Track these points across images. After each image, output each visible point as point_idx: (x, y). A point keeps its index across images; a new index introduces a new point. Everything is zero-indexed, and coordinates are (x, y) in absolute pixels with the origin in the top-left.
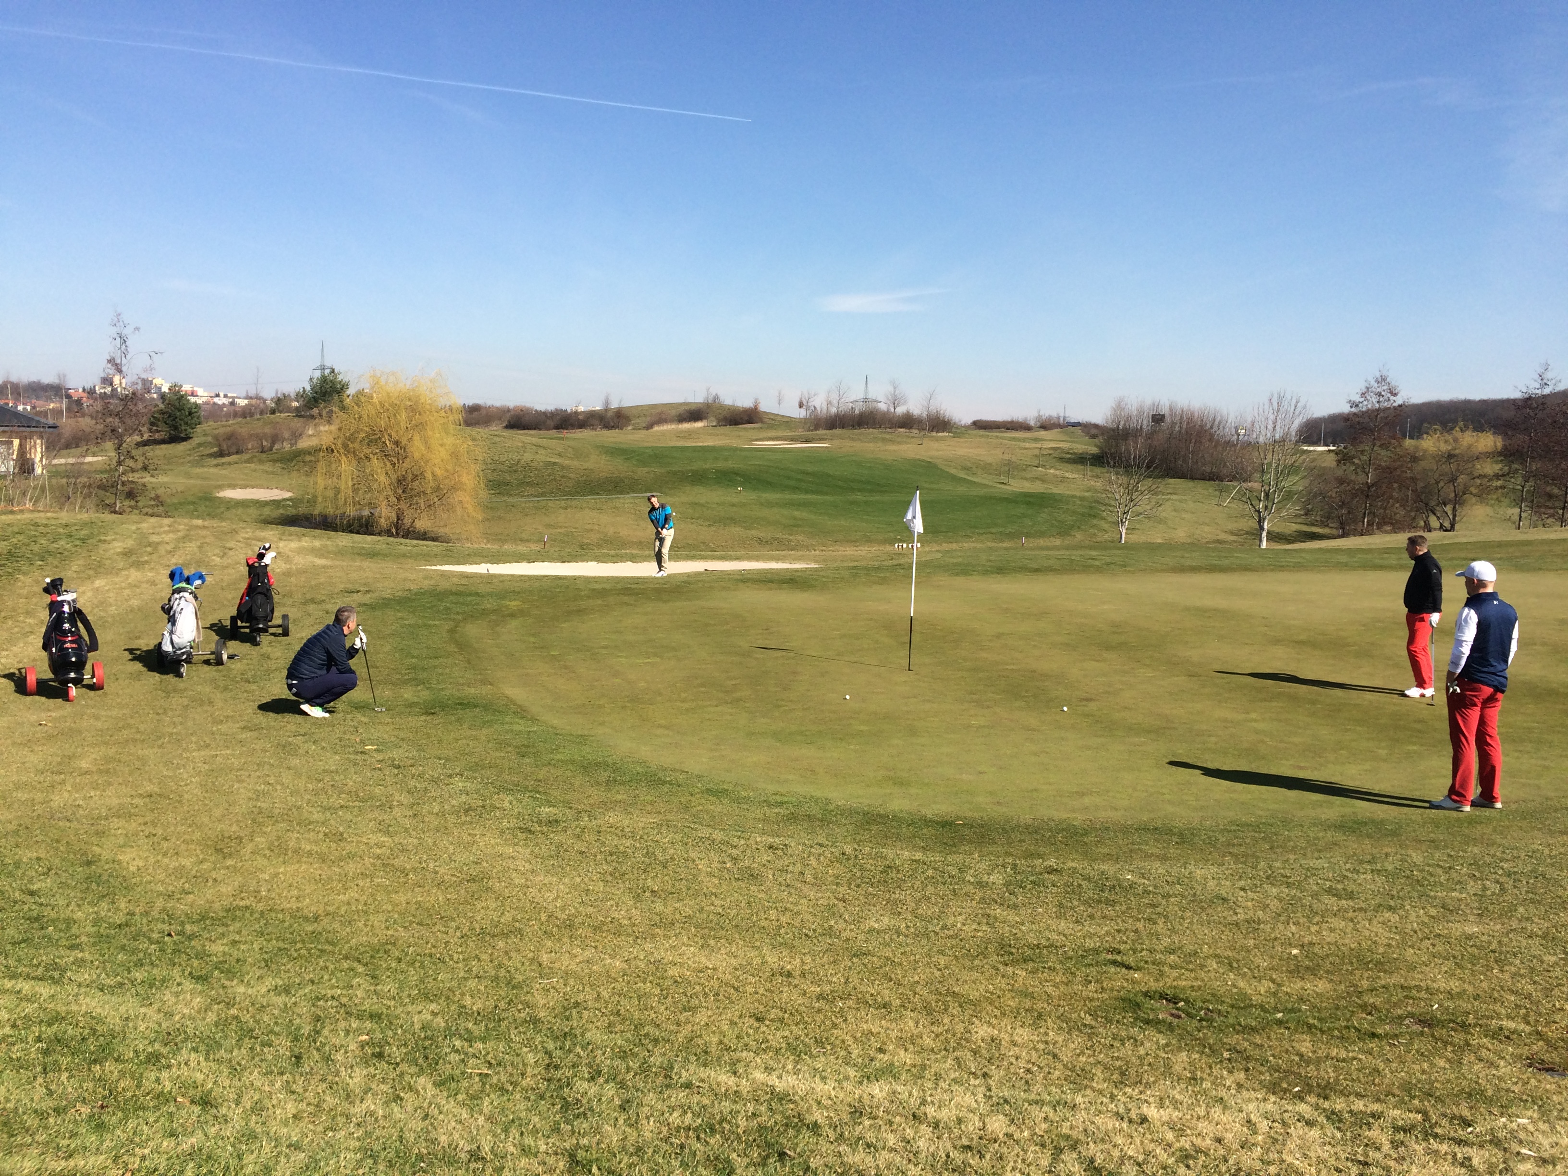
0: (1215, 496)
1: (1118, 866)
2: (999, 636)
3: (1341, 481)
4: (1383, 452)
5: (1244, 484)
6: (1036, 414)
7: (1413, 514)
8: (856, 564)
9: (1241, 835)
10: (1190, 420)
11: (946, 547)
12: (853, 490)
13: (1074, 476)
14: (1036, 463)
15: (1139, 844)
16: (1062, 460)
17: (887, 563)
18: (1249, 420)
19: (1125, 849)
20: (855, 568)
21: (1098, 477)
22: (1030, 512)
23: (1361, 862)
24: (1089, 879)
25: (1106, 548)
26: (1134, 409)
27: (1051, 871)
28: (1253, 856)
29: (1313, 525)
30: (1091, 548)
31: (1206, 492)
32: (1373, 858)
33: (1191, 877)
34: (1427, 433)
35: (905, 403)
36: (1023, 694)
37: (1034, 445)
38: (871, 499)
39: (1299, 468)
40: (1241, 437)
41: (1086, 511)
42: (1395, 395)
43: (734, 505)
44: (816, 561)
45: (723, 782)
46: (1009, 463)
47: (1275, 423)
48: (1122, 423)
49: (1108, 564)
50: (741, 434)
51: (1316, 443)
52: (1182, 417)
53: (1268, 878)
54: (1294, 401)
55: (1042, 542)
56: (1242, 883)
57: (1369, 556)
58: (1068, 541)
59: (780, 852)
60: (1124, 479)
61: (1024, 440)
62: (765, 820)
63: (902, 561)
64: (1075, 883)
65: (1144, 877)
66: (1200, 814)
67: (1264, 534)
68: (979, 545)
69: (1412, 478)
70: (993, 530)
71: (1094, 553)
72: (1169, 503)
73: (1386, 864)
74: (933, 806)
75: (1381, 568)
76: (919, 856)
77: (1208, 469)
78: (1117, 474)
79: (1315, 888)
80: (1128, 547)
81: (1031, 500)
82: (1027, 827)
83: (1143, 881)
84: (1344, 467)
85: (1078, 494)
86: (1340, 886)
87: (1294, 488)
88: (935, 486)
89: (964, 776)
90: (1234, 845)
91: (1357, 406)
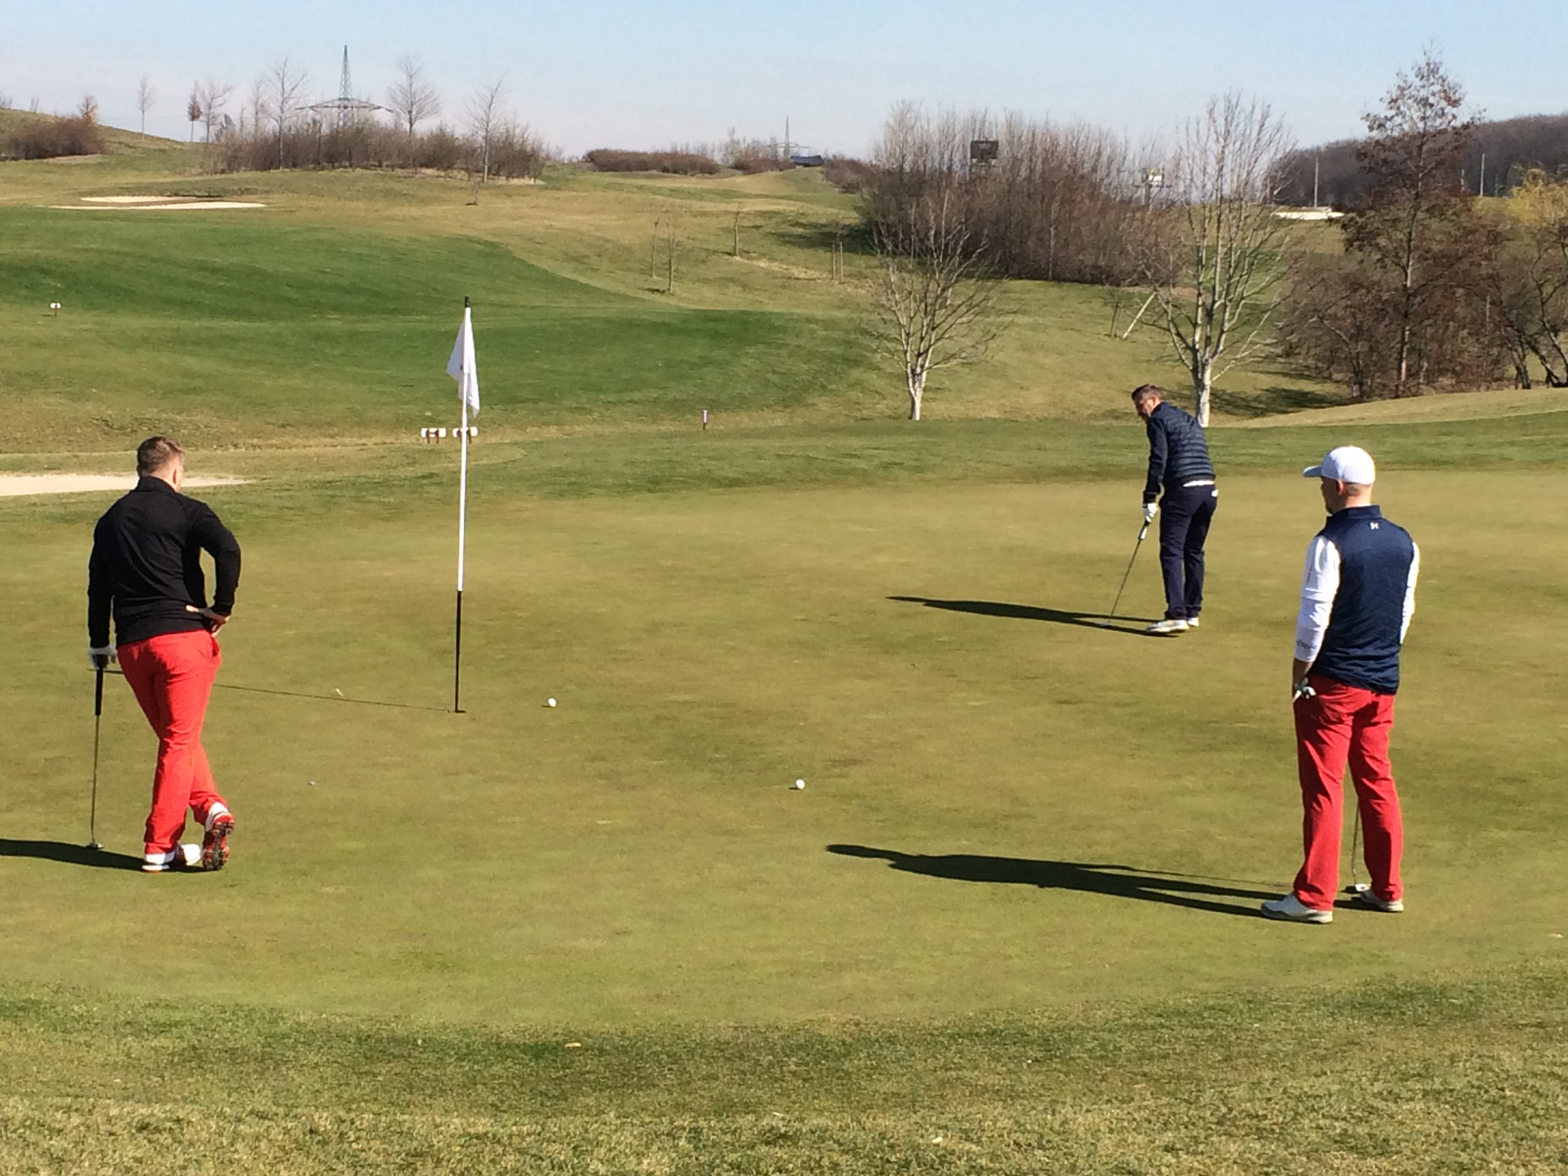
0: (1105, 318)
1: (915, 1118)
2: (655, 629)
3: (1354, 284)
4: (1435, 224)
5: (1162, 291)
6: (726, 139)
7: (1495, 351)
8: (331, 475)
9: (1166, 1034)
10: (1050, 152)
11: (533, 433)
12: (318, 307)
13: (812, 274)
14: (728, 245)
15: (961, 1067)
16: (785, 239)
17: (402, 472)
18: (1170, 155)
19: (929, 1079)
20: (327, 484)
21: (861, 276)
22: (718, 354)
23: (1404, 1078)
24: (853, 1150)
25: (878, 432)
26: (933, 128)
27: (775, 1138)
28: (1190, 1078)
29: (1301, 376)
30: (852, 432)
31: (1084, 307)
32: (1426, 1068)
33: (1064, 1133)
34: (1520, 184)
35: (435, 110)
36: (710, 754)
37: (723, 207)
38: (363, 327)
39: (1272, 256)
40: (1154, 191)
41: (838, 350)
42: (1455, 103)
43: (41, 345)
44: (238, 471)
45: (28, 984)
46: (669, 246)
47: (1221, 160)
48: (909, 158)
49: (886, 466)
50: (55, 178)
51: (1305, 203)
52: (1032, 149)
53: (1220, 1123)
54: (1257, 116)
55: (744, 420)
56: (1168, 1137)
57: (1411, 441)
58: (801, 417)
59: (165, 1138)
60: (915, 282)
61: (699, 195)
62: (130, 1065)
63: (437, 467)
64: (825, 1162)
65: (968, 1139)
66: (1083, 997)
67: (1205, 397)
68: (607, 430)
69: (1490, 277)
70: (637, 396)
71: (855, 443)
72: (1012, 333)
73: (1452, 1079)
74: (516, 1012)
75: (1437, 464)
76: (483, 1124)
77: (1088, 259)
78: (901, 269)
79: (1313, 1136)
80: (928, 428)
81: (722, 327)
82: (721, 1046)
83: (967, 1146)
84: (1359, 255)
85: (819, 314)
86: (1363, 1130)
87: (1263, 299)
88: (504, 298)
89: (583, 943)
90: (1151, 1058)
91: (1381, 126)
